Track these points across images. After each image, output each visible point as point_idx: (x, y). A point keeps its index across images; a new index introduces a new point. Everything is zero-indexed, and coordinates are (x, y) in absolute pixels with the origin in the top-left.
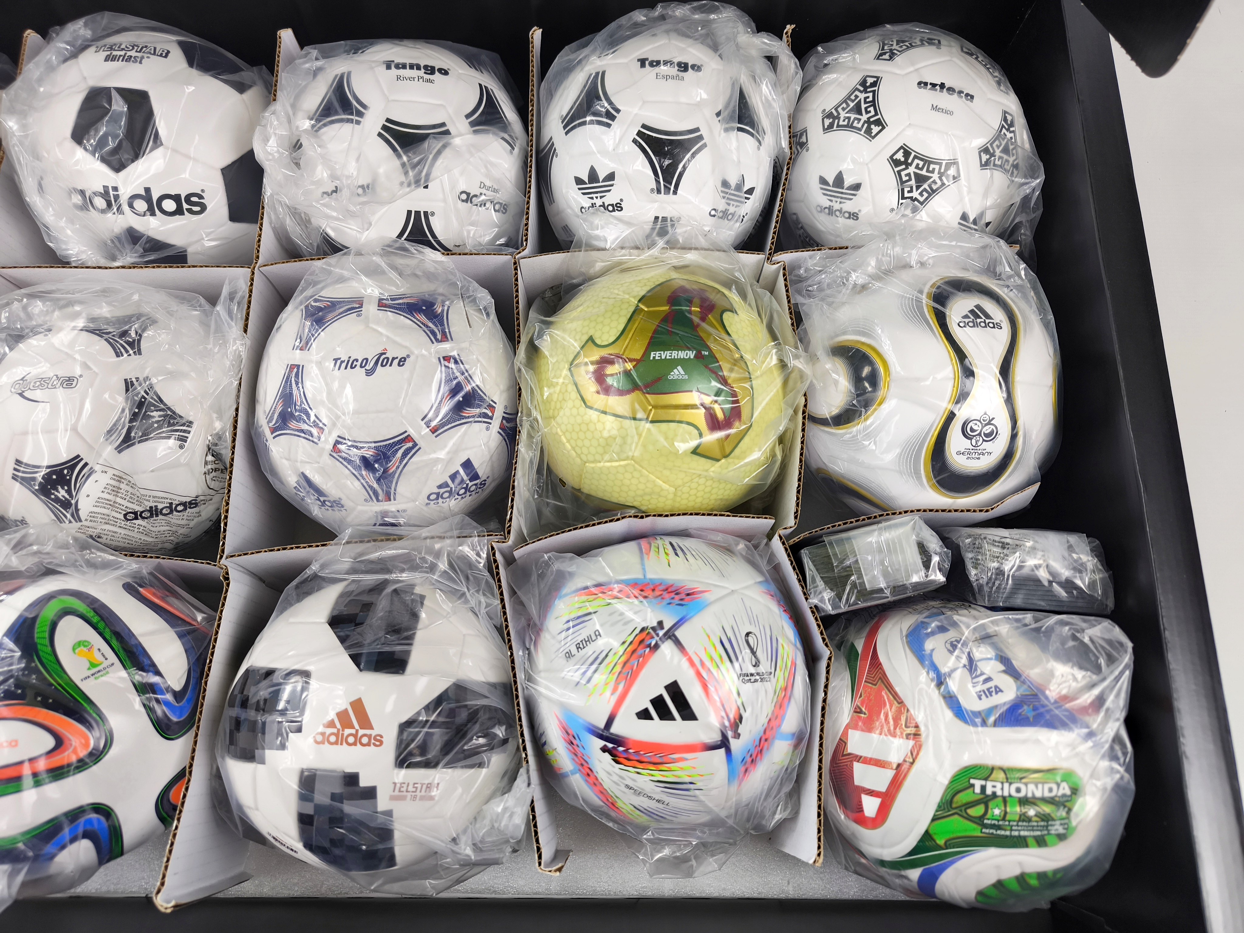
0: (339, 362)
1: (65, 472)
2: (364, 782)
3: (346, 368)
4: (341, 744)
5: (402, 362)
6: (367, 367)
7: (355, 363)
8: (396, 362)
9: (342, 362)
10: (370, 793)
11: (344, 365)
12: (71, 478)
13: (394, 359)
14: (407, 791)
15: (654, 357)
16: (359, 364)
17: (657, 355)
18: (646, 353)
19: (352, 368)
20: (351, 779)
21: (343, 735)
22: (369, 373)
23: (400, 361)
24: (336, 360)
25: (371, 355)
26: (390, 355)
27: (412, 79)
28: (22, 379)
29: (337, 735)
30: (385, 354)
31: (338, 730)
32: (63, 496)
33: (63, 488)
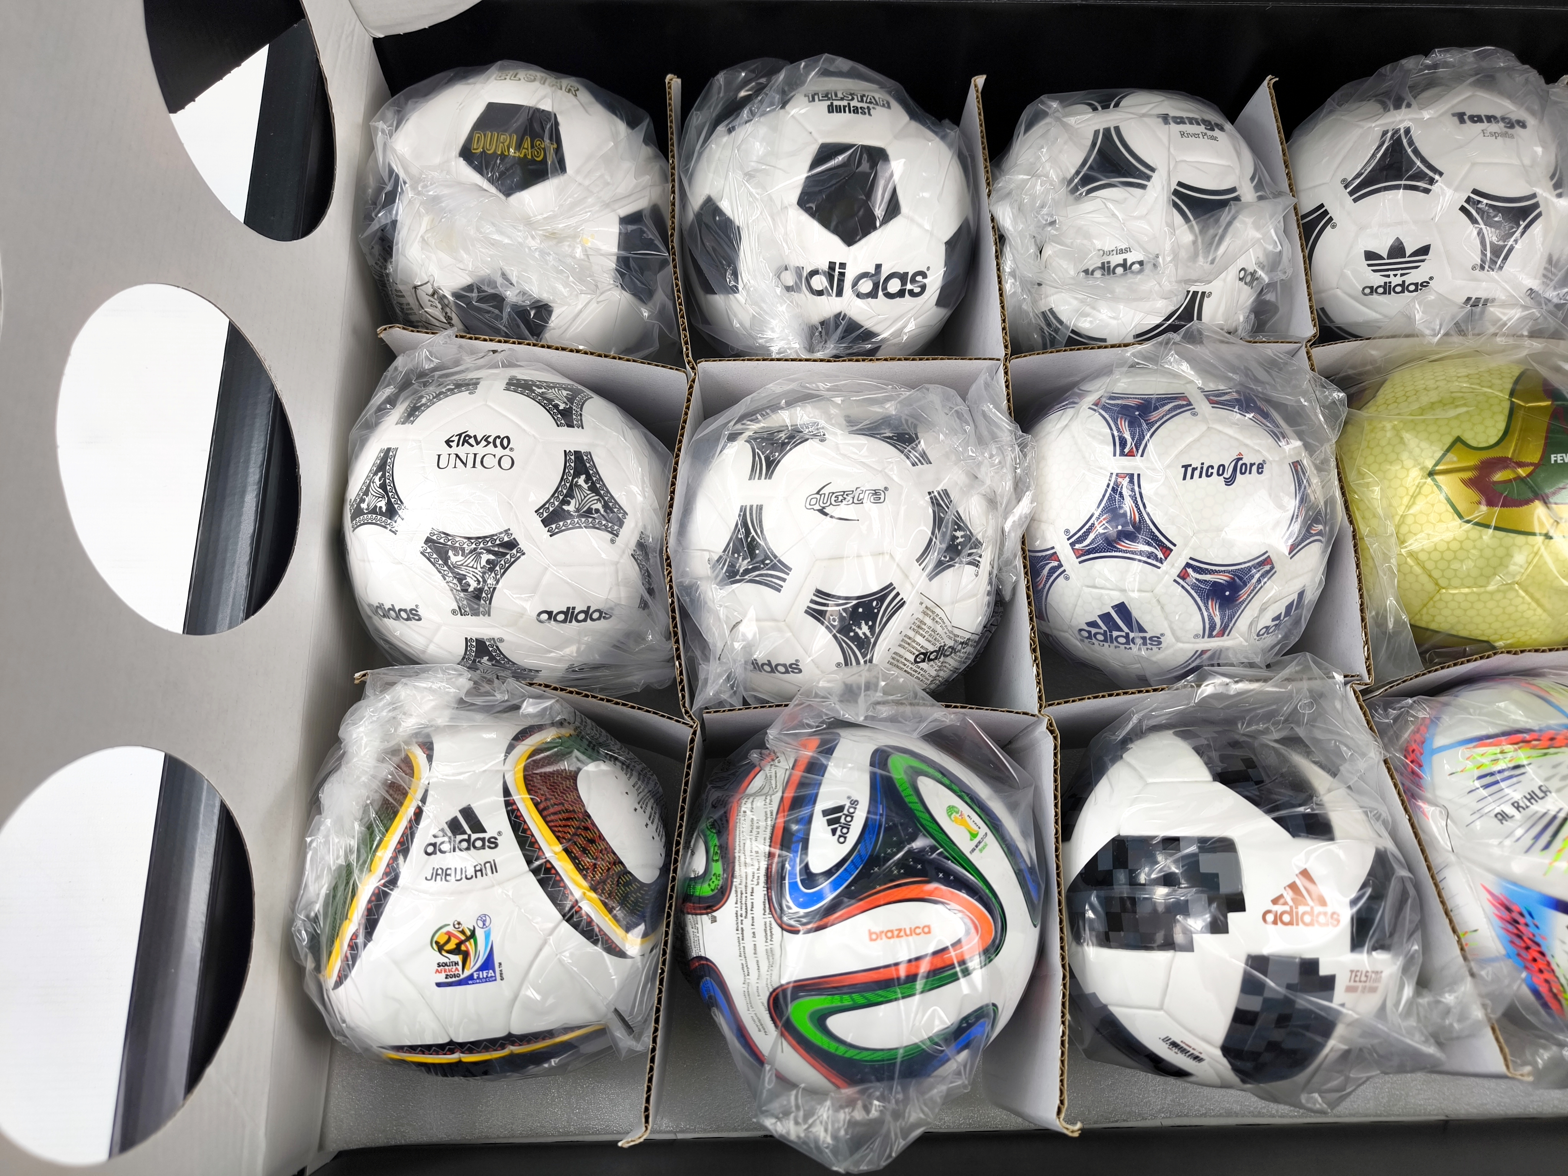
0: (1190, 470)
1: (874, 603)
2: (1323, 971)
3: (1200, 476)
4: (1297, 924)
5: (1260, 468)
6: (1226, 475)
7: (1210, 470)
8: (1254, 468)
9: (1194, 469)
10: (1328, 983)
11: (1197, 473)
12: (879, 611)
13: (1252, 465)
14: (1360, 981)
15: (1556, 461)
16: (1215, 471)
17: (1559, 458)
18: (1545, 457)
19: (1207, 476)
20: (1309, 967)
21: (1297, 913)
22: (1230, 482)
23: (1258, 468)
24: (1186, 467)
25: (1227, 460)
26: (1247, 460)
27: (1196, 135)
28: (818, 493)
29: (1290, 913)
30: (1241, 459)
31: (1291, 907)
32: (864, 634)
33: (867, 624)
